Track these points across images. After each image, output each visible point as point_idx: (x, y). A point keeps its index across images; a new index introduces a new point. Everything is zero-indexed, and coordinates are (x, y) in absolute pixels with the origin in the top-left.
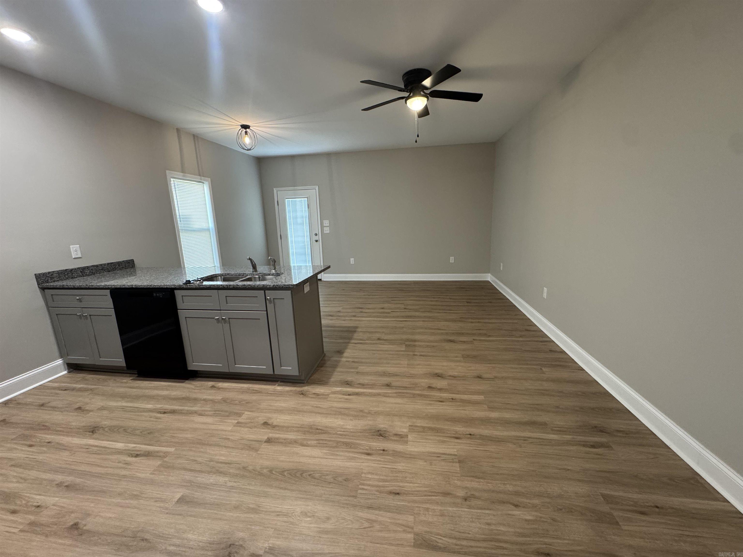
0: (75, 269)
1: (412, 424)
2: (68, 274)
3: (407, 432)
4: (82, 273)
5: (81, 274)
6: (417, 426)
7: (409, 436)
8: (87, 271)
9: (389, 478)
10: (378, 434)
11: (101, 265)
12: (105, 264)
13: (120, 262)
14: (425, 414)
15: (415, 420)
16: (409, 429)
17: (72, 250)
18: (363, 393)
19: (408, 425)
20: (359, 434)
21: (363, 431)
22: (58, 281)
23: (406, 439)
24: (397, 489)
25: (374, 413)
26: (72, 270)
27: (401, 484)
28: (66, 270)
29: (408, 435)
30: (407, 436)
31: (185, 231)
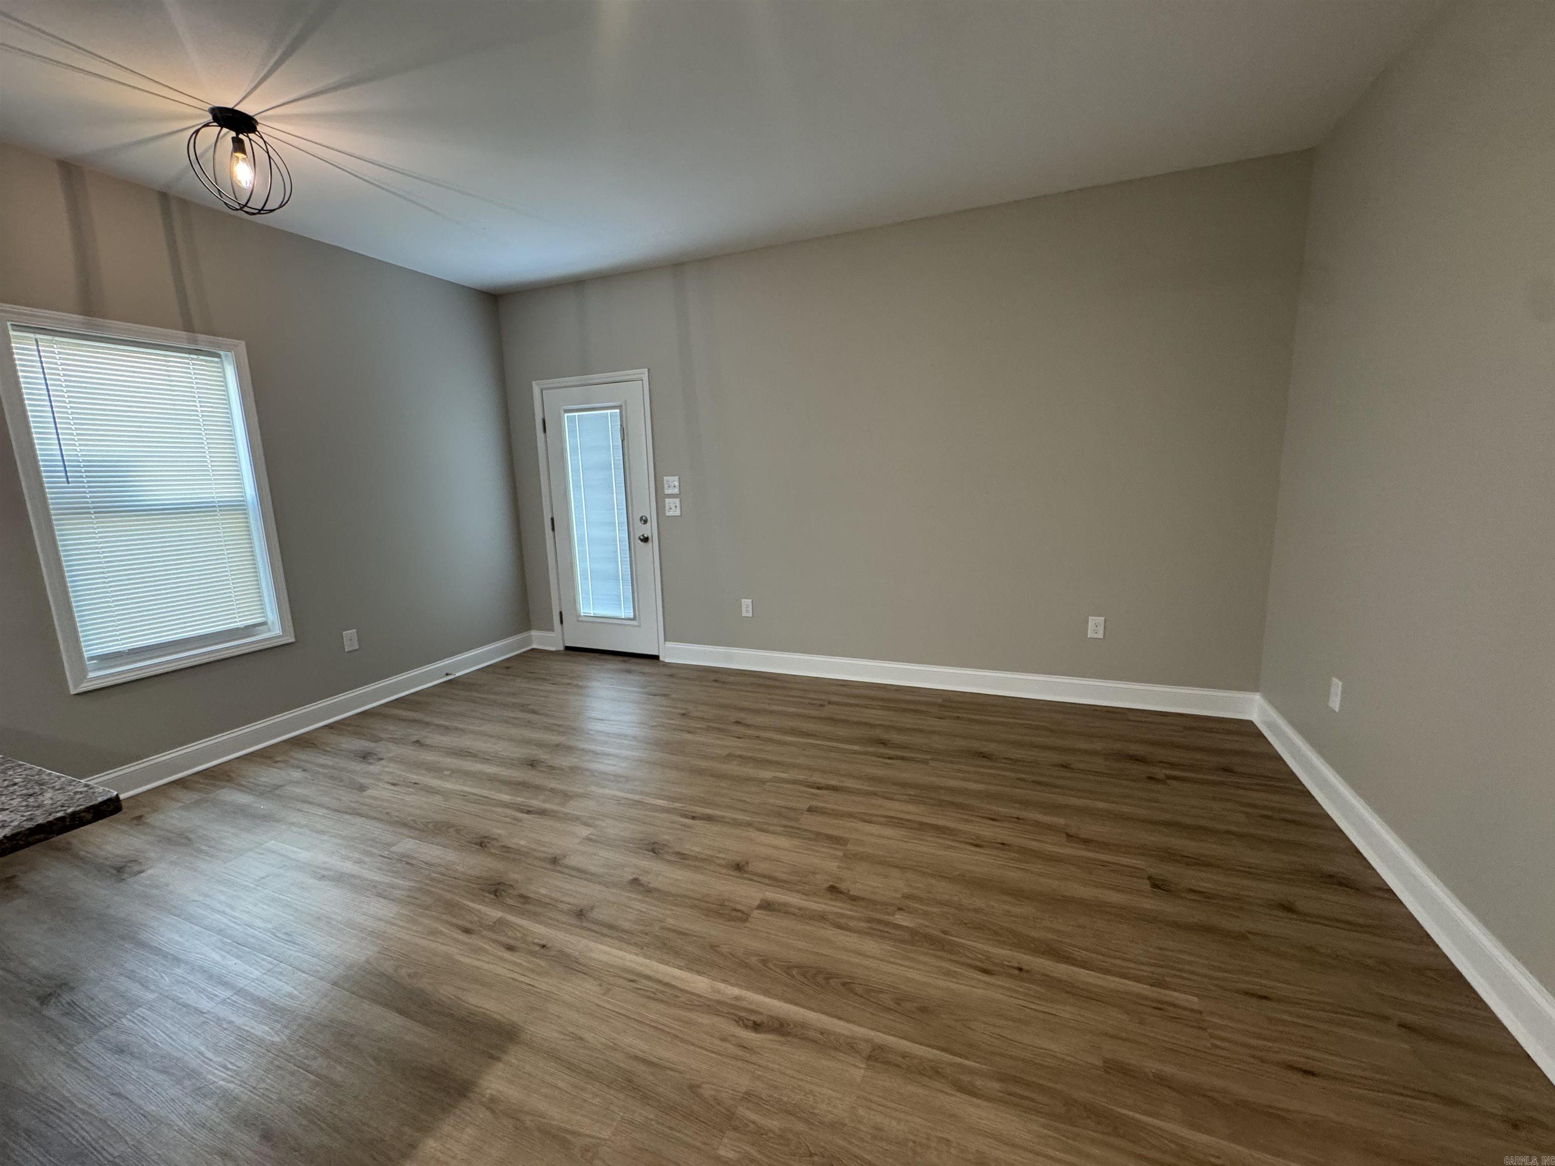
31: (90, 513)
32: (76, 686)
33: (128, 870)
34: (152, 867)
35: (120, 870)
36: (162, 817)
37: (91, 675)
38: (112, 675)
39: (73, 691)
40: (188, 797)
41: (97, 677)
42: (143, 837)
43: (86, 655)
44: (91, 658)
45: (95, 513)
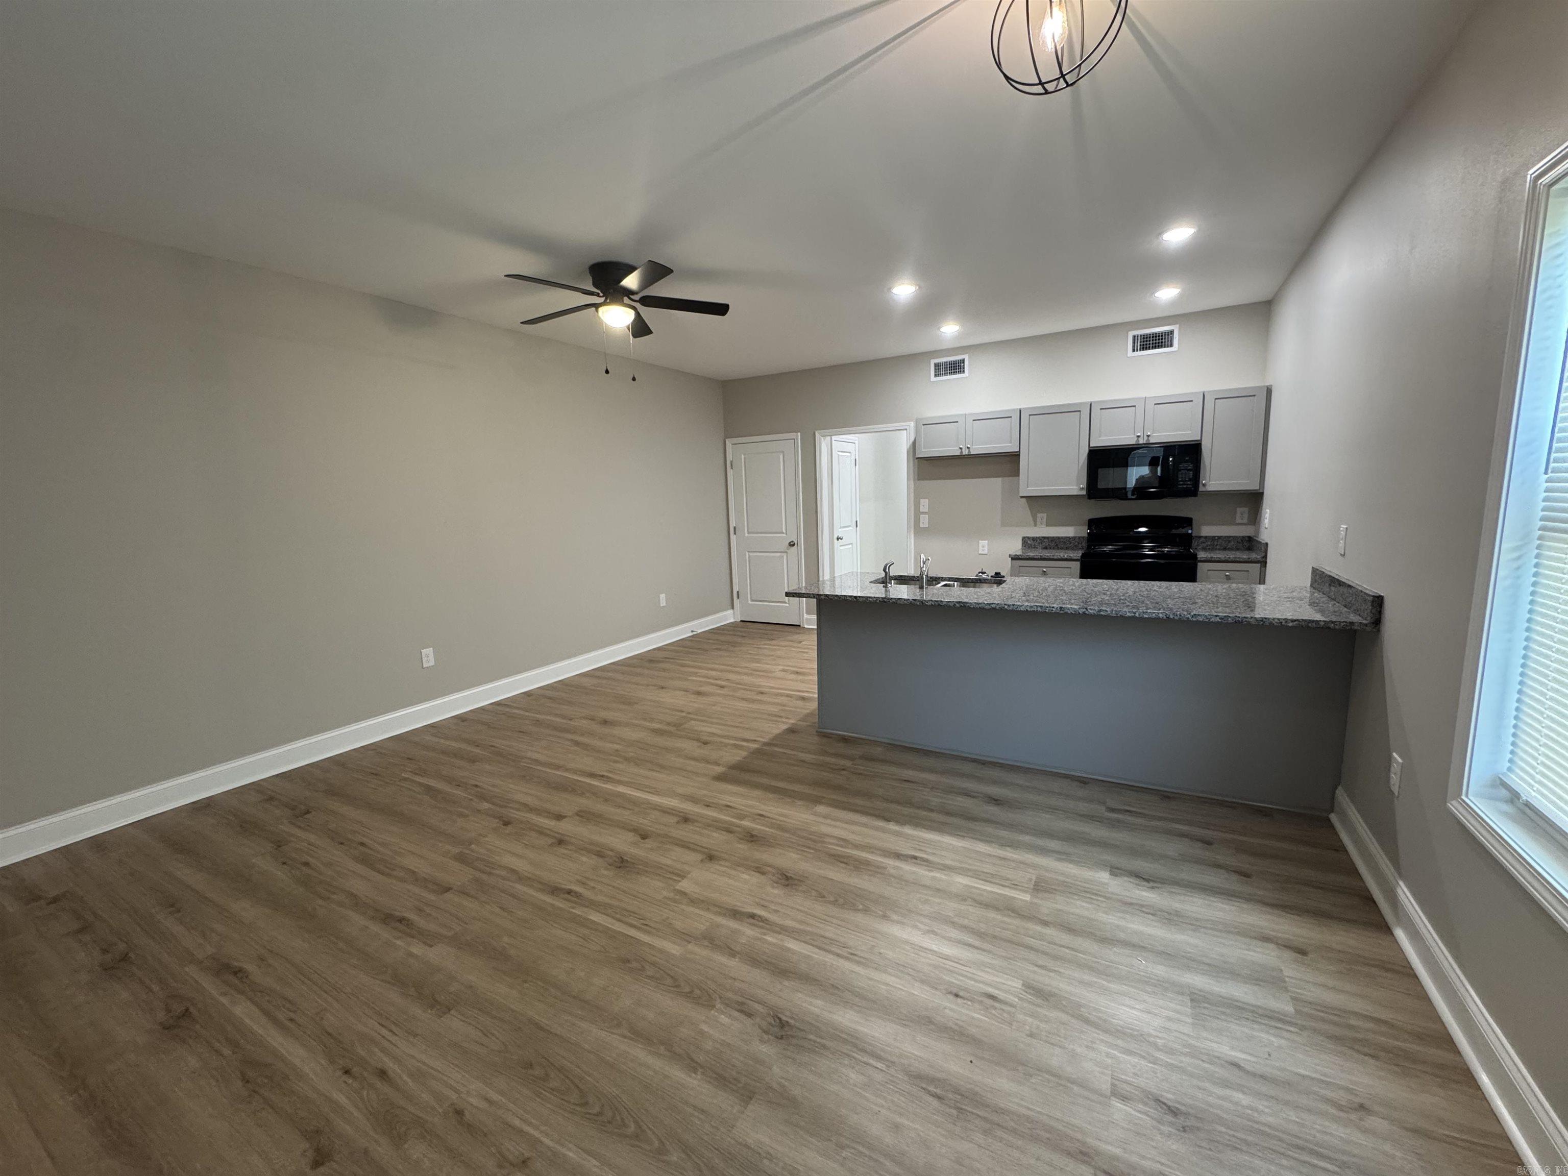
17: (1340, 533)
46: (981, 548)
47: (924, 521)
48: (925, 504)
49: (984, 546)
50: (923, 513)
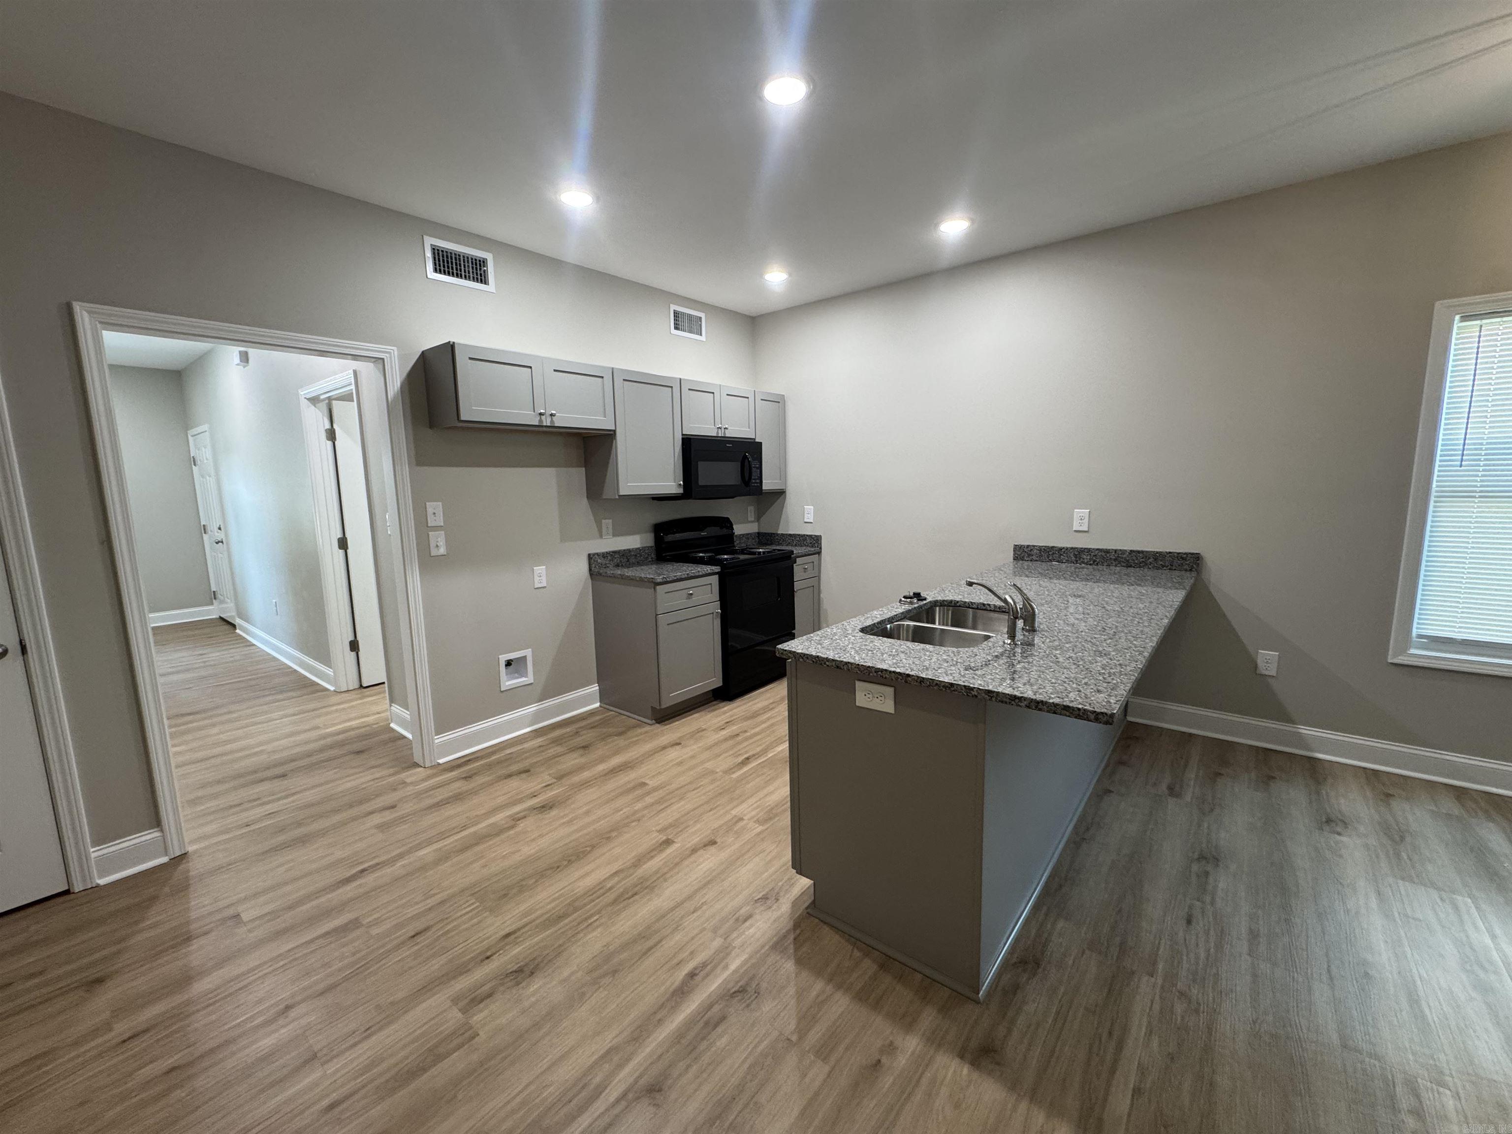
0: (1067, 549)
1: (473, 1042)
2: (1053, 554)
3: (472, 1017)
4: (1076, 557)
5: (1073, 558)
6: (459, 1047)
7: (460, 1015)
8: (1085, 557)
9: (442, 939)
10: (526, 969)
11: (1116, 551)
12: (1123, 552)
13: (1160, 553)
14: (460, 1097)
15: (475, 1057)
16: (471, 1028)
17: (1075, 516)
18: (674, 1009)
19: (481, 1033)
20: (561, 942)
21: (559, 952)
22: (1037, 561)
23: (461, 1004)
24: (419, 939)
25: (584, 994)
26: (1061, 549)
27: (416, 948)
28: (1053, 547)
29: (463, 1014)
30: (464, 1011)
31: (1475, 497)
32: (1395, 656)
33: (1333, 824)
34: (1350, 836)
35: (1329, 821)
36: (1407, 807)
37: (1413, 651)
38: (1429, 657)
39: (1390, 661)
40: (1450, 805)
41: (1417, 654)
42: (1373, 811)
43: (1415, 632)
44: (1420, 636)
45: (1480, 497)
46: (537, 579)
47: (439, 544)
48: (435, 512)
49: (540, 574)
50: (436, 528)
